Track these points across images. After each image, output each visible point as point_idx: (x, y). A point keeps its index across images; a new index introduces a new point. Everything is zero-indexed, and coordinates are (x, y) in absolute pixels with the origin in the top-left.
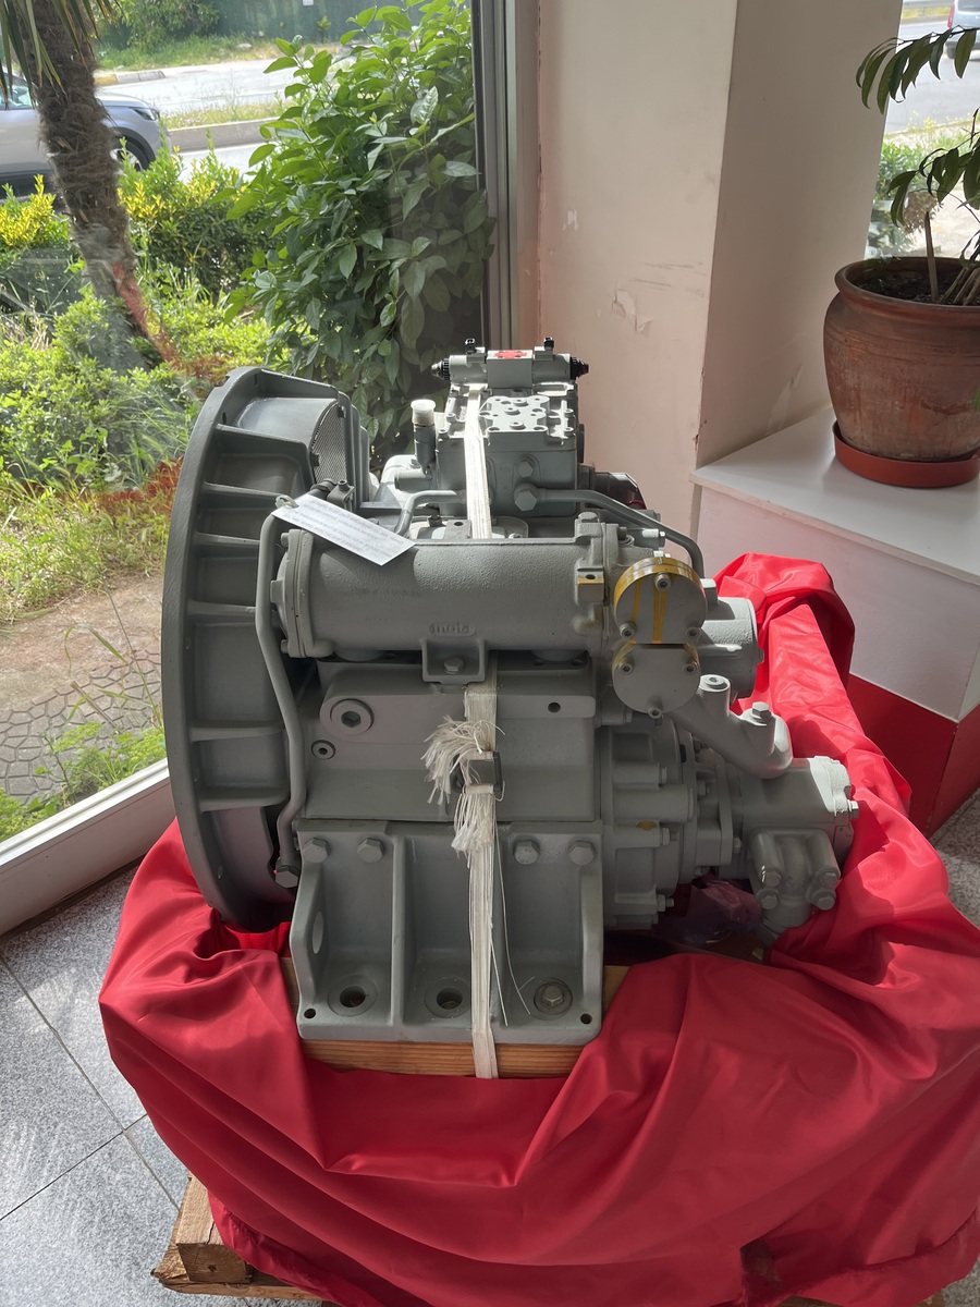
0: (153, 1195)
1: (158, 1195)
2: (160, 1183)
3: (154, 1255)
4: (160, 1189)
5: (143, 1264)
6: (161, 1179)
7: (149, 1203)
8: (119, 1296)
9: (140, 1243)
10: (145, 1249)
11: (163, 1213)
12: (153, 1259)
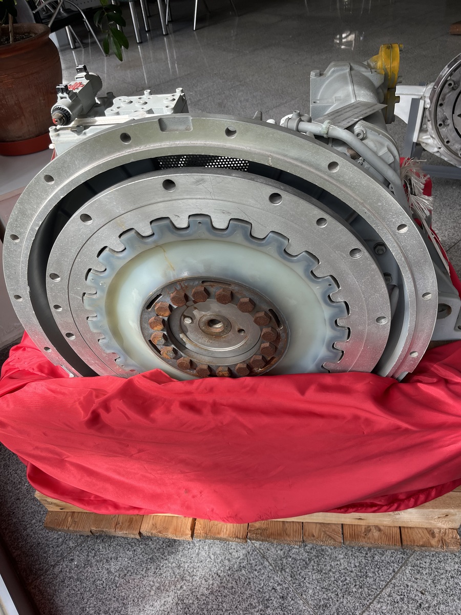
0: (379, 606)
1: (379, 602)
2: (370, 603)
3: (414, 595)
4: (375, 602)
5: (420, 601)
6: (368, 604)
7: (384, 608)
8: (440, 611)
9: (408, 606)
10: (411, 602)
11: (389, 596)
12: (416, 596)
